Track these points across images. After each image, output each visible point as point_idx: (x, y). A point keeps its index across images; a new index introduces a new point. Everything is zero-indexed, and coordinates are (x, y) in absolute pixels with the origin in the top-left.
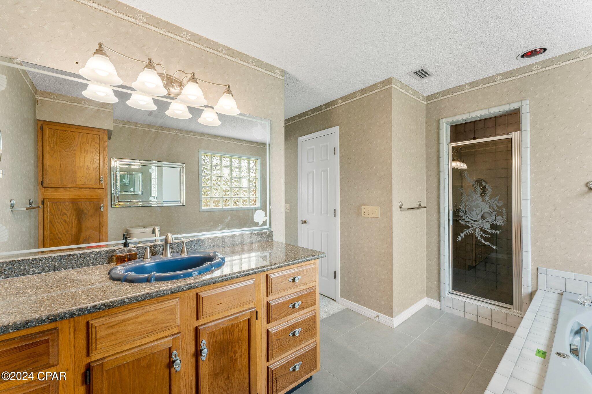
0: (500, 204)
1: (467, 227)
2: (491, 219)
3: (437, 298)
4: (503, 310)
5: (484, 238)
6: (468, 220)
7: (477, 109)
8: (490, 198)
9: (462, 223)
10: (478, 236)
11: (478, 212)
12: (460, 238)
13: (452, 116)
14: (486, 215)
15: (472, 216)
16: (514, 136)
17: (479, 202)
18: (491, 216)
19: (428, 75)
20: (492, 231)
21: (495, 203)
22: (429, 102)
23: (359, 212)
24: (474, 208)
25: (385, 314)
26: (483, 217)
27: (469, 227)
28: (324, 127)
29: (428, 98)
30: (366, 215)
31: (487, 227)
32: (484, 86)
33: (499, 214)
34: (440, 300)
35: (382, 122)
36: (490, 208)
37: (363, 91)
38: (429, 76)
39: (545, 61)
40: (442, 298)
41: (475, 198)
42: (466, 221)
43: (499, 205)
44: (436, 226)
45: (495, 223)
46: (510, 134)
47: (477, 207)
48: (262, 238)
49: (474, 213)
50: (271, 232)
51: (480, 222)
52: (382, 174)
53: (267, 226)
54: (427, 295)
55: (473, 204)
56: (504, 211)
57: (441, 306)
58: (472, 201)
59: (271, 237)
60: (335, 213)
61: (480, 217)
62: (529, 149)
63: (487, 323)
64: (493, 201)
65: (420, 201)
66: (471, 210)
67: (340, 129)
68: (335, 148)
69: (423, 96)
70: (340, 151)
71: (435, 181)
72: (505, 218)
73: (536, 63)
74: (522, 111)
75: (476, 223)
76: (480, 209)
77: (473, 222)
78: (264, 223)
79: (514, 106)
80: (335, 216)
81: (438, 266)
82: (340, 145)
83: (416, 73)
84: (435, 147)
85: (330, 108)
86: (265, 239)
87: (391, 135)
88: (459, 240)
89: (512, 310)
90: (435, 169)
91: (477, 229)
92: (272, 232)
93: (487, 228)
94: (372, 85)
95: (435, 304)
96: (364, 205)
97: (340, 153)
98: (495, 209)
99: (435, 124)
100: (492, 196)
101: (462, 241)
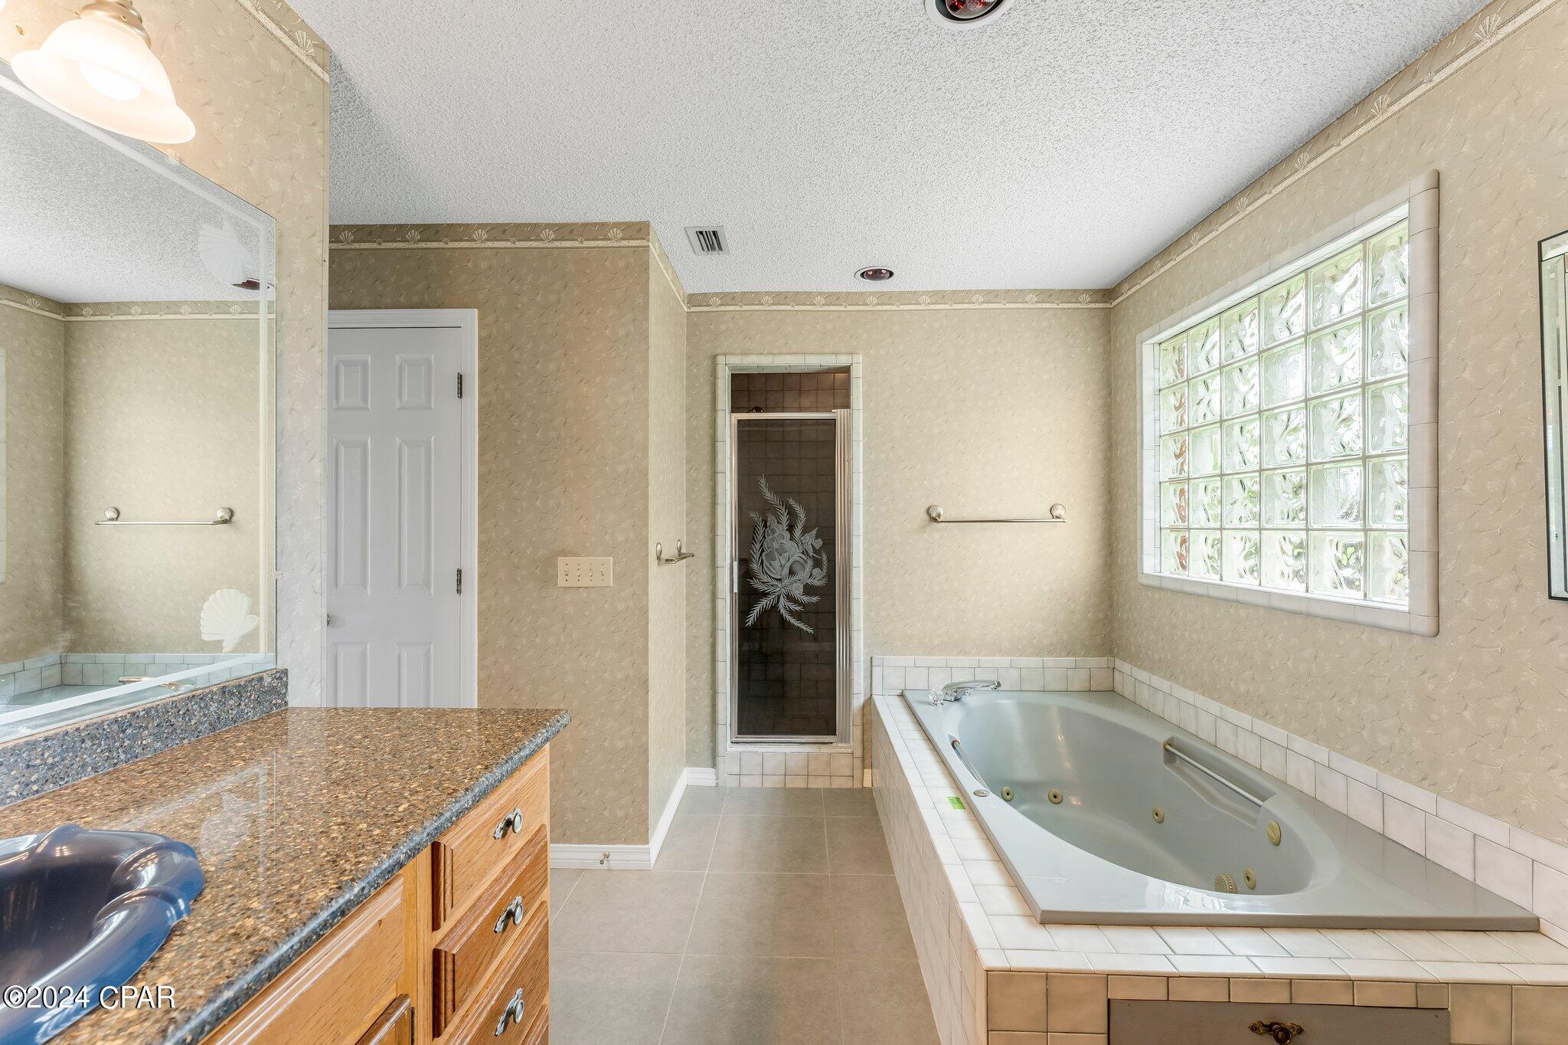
0: (819, 544)
1: (765, 594)
2: (803, 575)
3: (710, 762)
4: (824, 749)
5: (791, 613)
6: (765, 578)
7: (784, 351)
8: (804, 533)
9: (756, 586)
10: (783, 611)
11: (783, 563)
12: (751, 620)
13: (741, 354)
14: (796, 567)
15: (772, 570)
16: (838, 414)
17: (784, 541)
18: (804, 568)
19: (720, 248)
20: (805, 599)
21: (810, 543)
22: (693, 309)
23: (546, 572)
24: (777, 555)
25: (626, 841)
26: (792, 572)
27: (768, 594)
28: (415, 299)
29: (693, 299)
30: (572, 583)
31: (797, 591)
32: (797, 308)
33: (817, 564)
34: (714, 765)
35: (621, 332)
36: (803, 553)
37: (565, 231)
38: (720, 252)
39: (882, 294)
40: (720, 760)
41: (778, 532)
42: (763, 582)
43: (817, 547)
44: (707, 597)
45: (809, 581)
46: (833, 411)
47: (781, 551)
48: (243, 707)
49: (776, 564)
50: (278, 675)
51: (786, 582)
52: (621, 469)
53: (257, 652)
54: (687, 762)
55: (776, 546)
56: (824, 558)
57: (717, 779)
58: (773, 540)
59: (279, 694)
60: (459, 581)
61: (786, 571)
62: (861, 444)
63: (800, 783)
64: (808, 538)
65: (679, 540)
66: (771, 558)
67: (480, 319)
68: (460, 377)
69: (684, 293)
70: (481, 387)
71: (707, 493)
72: (825, 571)
73: (871, 294)
74: (854, 373)
75: (779, 585)
76: (787, 555)
77: (775, 583)
78: (247, 642)
79: (842, 361)
80: (459, 591)
81: (712, 688)
82: (483, 372)
83: (701, 233)
84: (706, 415)
85: (441, 245)
86: (254, 708)
87: (646, 371)
88: (750, 623)
89: (834, 745)
90: (706, 467)
91: (781, 597)
92: (285, 672)
93: (797, 593)
94: (591, 224)
95: (704, 776)
96: (564, 553)
97: (481, 395)
98: (811, 554)
99: (706, 364)
100: (806, 530)
101: (754, 626)
